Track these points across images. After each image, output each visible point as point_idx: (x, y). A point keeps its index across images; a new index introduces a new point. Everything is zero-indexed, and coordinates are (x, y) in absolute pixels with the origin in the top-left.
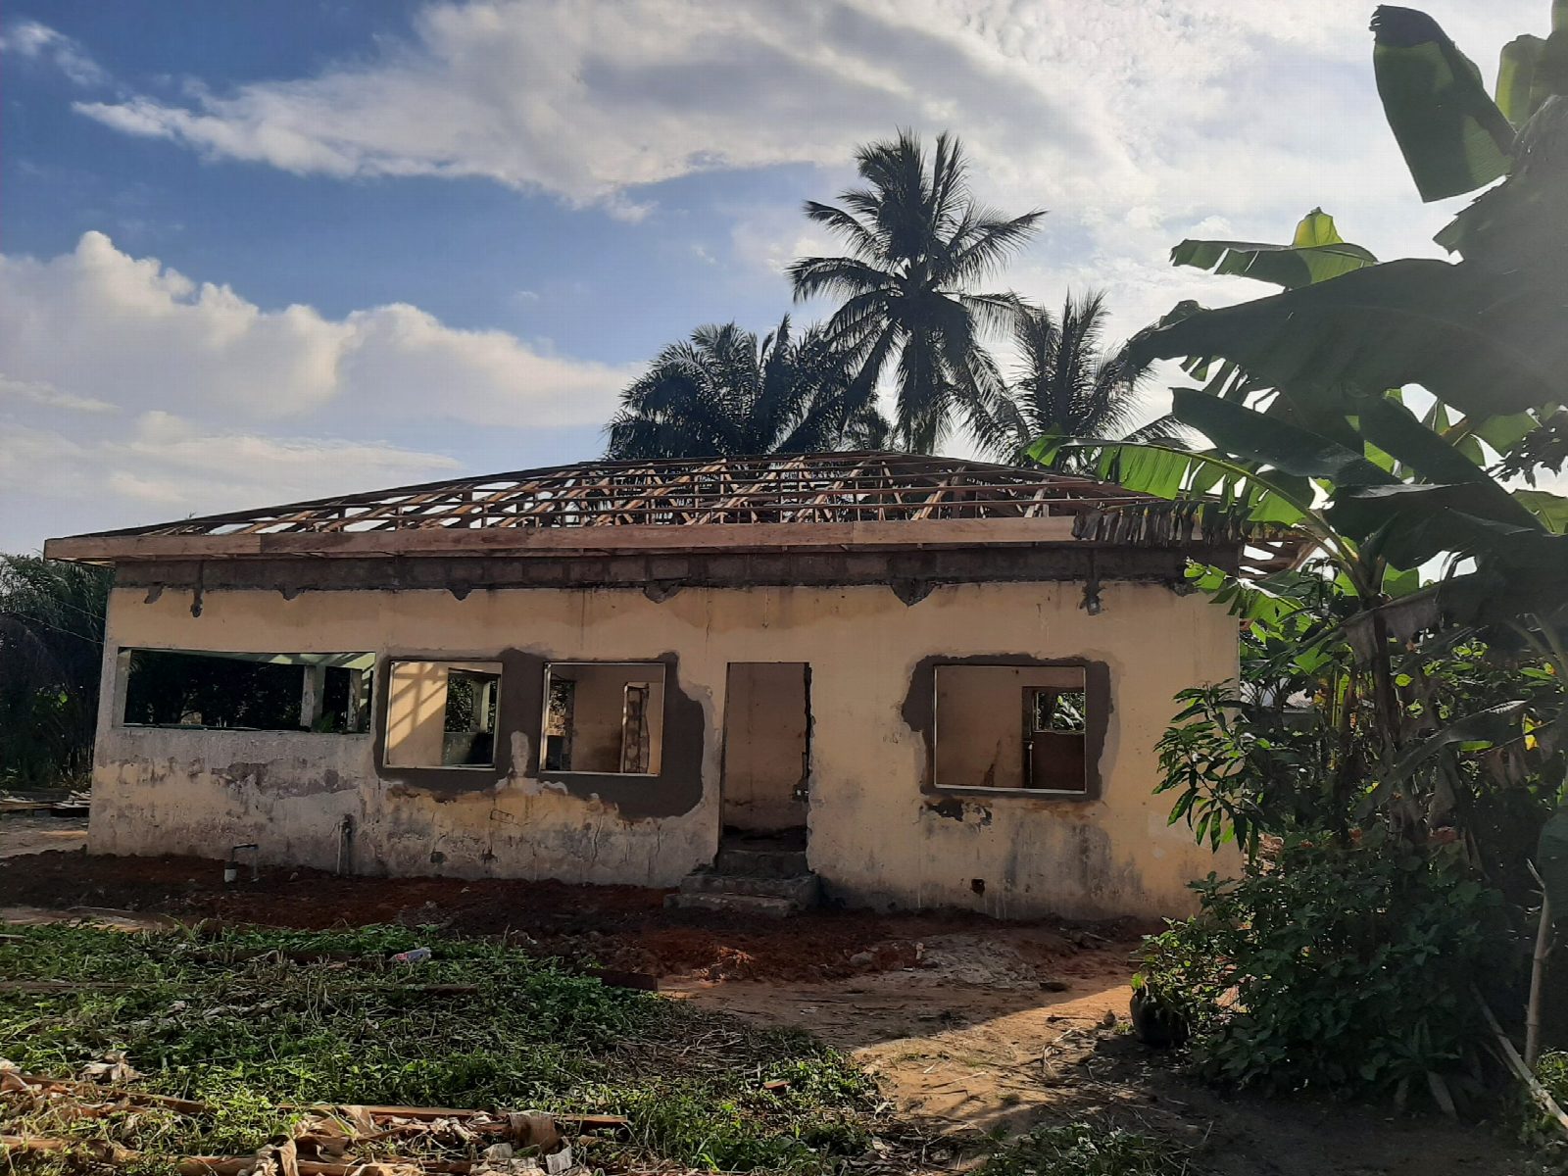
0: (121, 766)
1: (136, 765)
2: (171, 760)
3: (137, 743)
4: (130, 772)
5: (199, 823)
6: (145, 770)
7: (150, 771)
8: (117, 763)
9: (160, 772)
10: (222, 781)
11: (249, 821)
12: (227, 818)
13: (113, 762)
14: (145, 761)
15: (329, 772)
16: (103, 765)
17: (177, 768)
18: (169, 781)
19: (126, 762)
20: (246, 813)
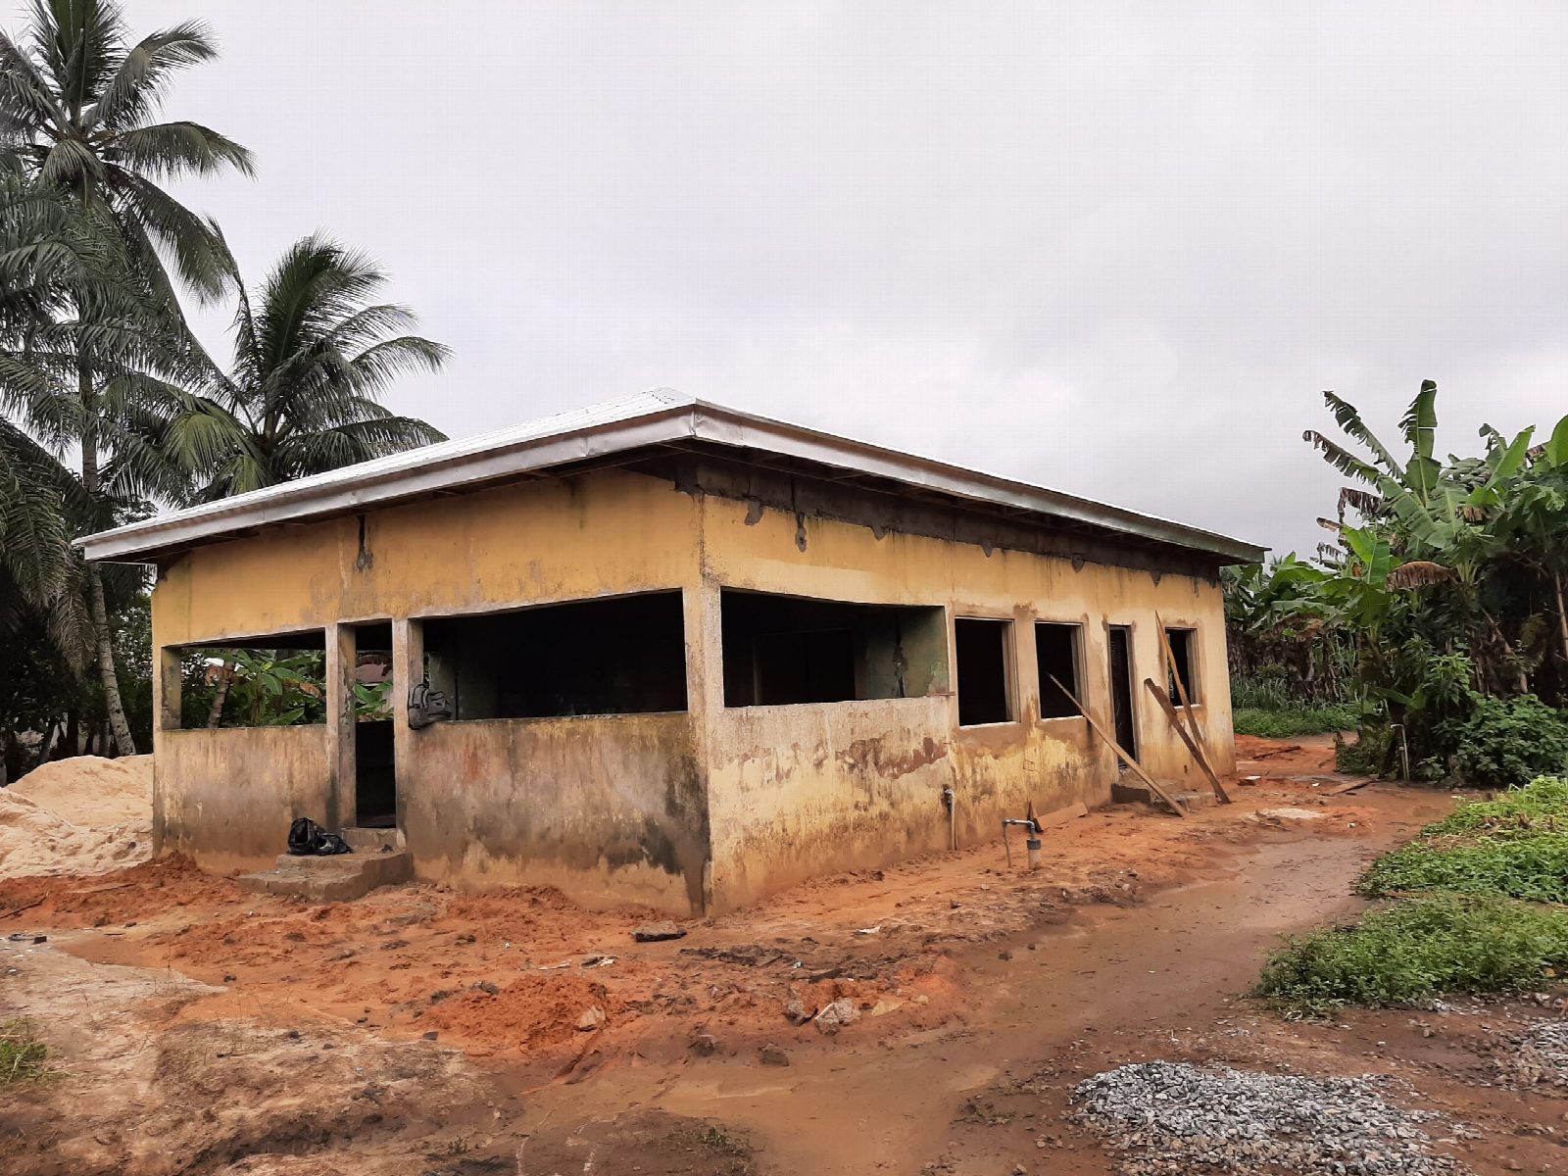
0: (741, 764)
1: (757, 760)
2: (795, 746)
3: (756, 728)
4: (753, 770)
5: (831, 827)
6: (769, 765)
7: (774, 766)
8: (736, 761)
9: (785, 766)
10: (846, 767)
11: (874, 811)
12: (857, 813)
13: (730, 760)
14: (767, 752)
15: (926, 739)
16: (719, 767)
17: (801, 755)
18: (796, 775)
19: (746, 757)
20: (871, 802)
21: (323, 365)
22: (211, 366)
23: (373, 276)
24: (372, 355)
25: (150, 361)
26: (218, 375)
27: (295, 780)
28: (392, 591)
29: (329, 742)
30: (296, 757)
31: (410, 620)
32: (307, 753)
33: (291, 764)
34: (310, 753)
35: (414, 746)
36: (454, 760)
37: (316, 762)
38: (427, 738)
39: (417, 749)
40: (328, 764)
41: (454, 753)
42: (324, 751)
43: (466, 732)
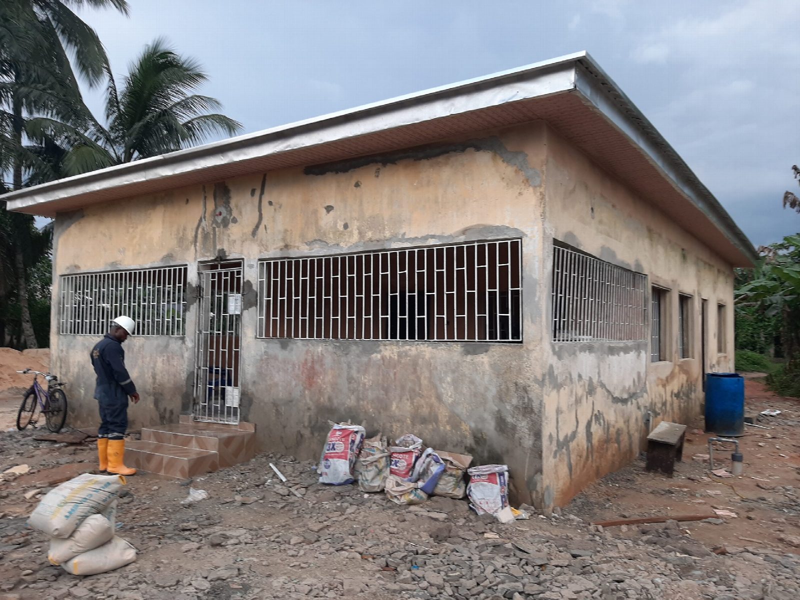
1: (566, 388)
6: (571, 392)
7: (574, 392)
9: (579, 392)
14: (571, 381)
15: (638, 372)
17: (587, 384)
18: (584, 400)
21: (164, 124)
22: (93, 119)
23: (200, 76)
24: (194, 122)
25: (57, 114)
26: (96, 124)
27: (157, 377)
28: (244, 237)
29: (187, 350)
30: (160, 360)
31: (260, 260)
32: (168, 357)
33: (155, 365)
34: (170, 358)
35: (258, 358)
36: (293, 370)
37: (175, 364)
38: (271, 352)
39: (262, 360)
40: (185, 366)
41: (294, 365)
42: (183, 356)
43: (305, 349)
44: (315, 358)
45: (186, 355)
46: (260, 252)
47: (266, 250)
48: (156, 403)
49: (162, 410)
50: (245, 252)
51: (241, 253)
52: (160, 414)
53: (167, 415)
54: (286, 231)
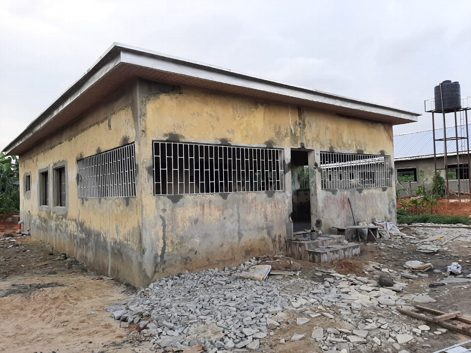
27: (268, 217)
28: (313, 139)
29: (287, 198)
30: (269, 207)
31: (321, 152)
32: (275, 204)
33: (266, 209)
34: (276, 204)
35: (324, 199)
36: (337, 203)
37: (280, 207)
38: (328, 195)
39: (325, 200)
40: (287, 208)
41: (337, 201)
42: (285, 203)
43: (341, 193)
44: (344, 197)
45: (287, 201)
46: (321, 148)
47: (323, 147)
48: (269, 233)
49: (274, 236)
50: (314, 147)
51: (313, 147)
52: (272, 239)
53: (277, 239)
54: (331, 140)
